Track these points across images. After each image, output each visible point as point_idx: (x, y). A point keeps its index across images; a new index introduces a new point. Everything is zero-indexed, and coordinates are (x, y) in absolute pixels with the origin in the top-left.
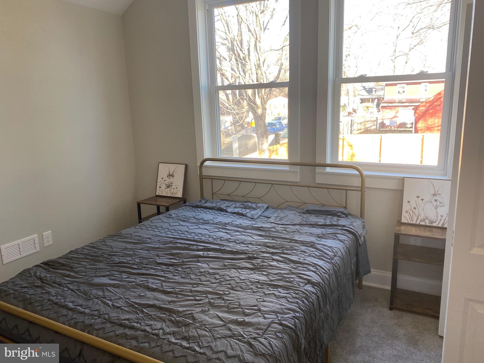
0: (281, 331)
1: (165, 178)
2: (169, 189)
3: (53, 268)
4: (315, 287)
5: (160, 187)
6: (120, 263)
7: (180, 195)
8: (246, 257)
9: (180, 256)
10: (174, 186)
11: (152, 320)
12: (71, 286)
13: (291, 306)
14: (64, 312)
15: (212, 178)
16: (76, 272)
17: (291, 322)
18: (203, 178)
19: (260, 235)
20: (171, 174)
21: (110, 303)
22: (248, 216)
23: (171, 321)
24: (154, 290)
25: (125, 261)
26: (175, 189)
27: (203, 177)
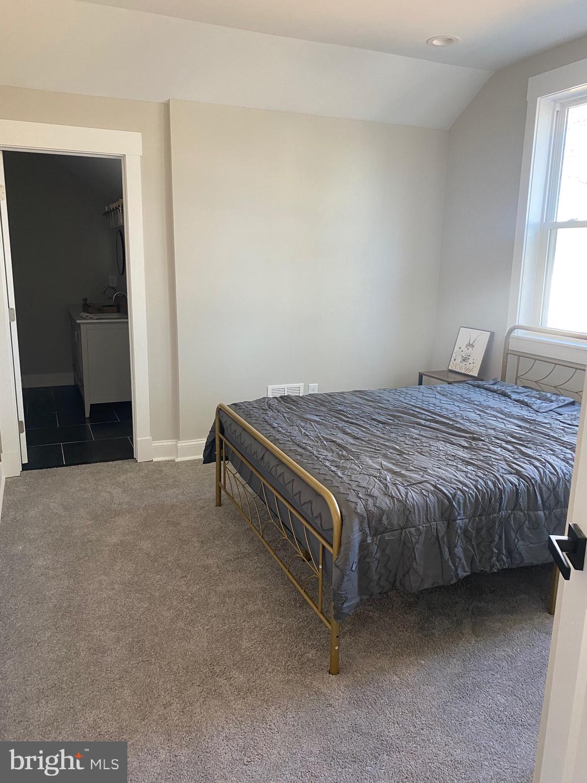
0: (430, 491)
1: (464, 348)
2: (465, 363)
3: (285, 402)
4: (521, 479)
5: (455, 360)
6: (340, 410)
7: (475, 373)
8: (469, 437)
9: (400, 419)
10: (471, 361)
11: (324, 450)
12: (285, 415)
13: (465, 480)
14: (268, 427)
15: (520, 355)
16: (298, 408)
17: (449, 490)
18: (508, 354)
19: (520, 426)
20: (471, 343)
21: (303, 431)
22: (533, 407)
23: (338, 454)
24: (347, 434)
25: (345, 410)
26: (472, 363)
27: (509, 352)
